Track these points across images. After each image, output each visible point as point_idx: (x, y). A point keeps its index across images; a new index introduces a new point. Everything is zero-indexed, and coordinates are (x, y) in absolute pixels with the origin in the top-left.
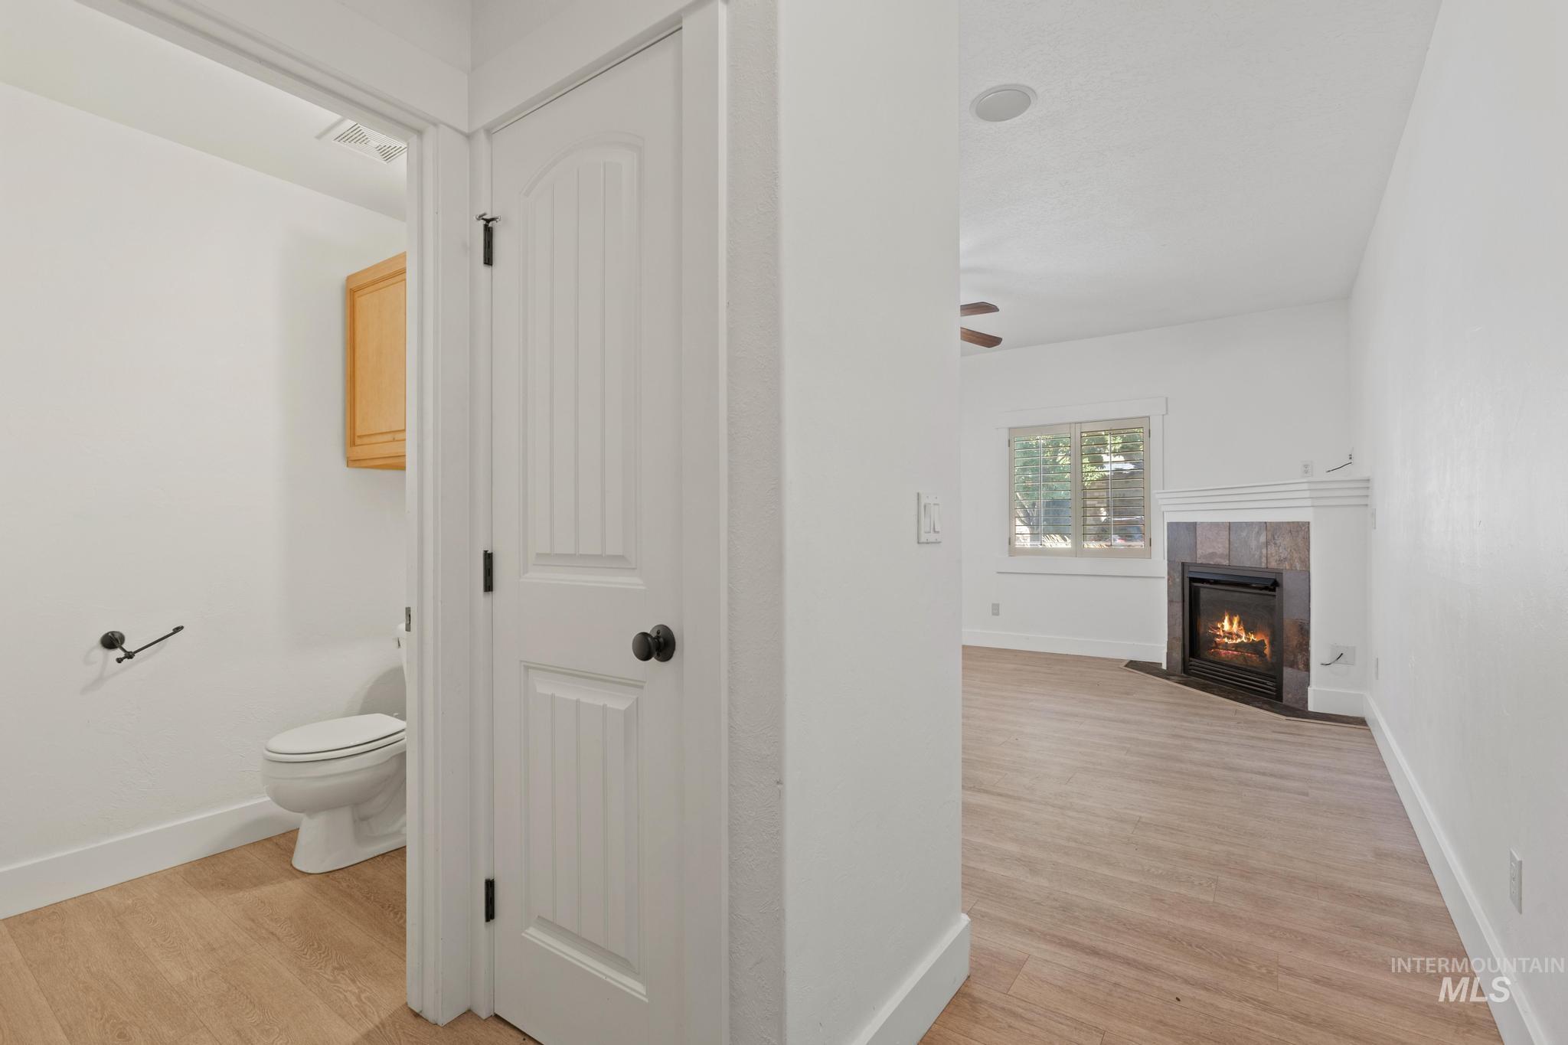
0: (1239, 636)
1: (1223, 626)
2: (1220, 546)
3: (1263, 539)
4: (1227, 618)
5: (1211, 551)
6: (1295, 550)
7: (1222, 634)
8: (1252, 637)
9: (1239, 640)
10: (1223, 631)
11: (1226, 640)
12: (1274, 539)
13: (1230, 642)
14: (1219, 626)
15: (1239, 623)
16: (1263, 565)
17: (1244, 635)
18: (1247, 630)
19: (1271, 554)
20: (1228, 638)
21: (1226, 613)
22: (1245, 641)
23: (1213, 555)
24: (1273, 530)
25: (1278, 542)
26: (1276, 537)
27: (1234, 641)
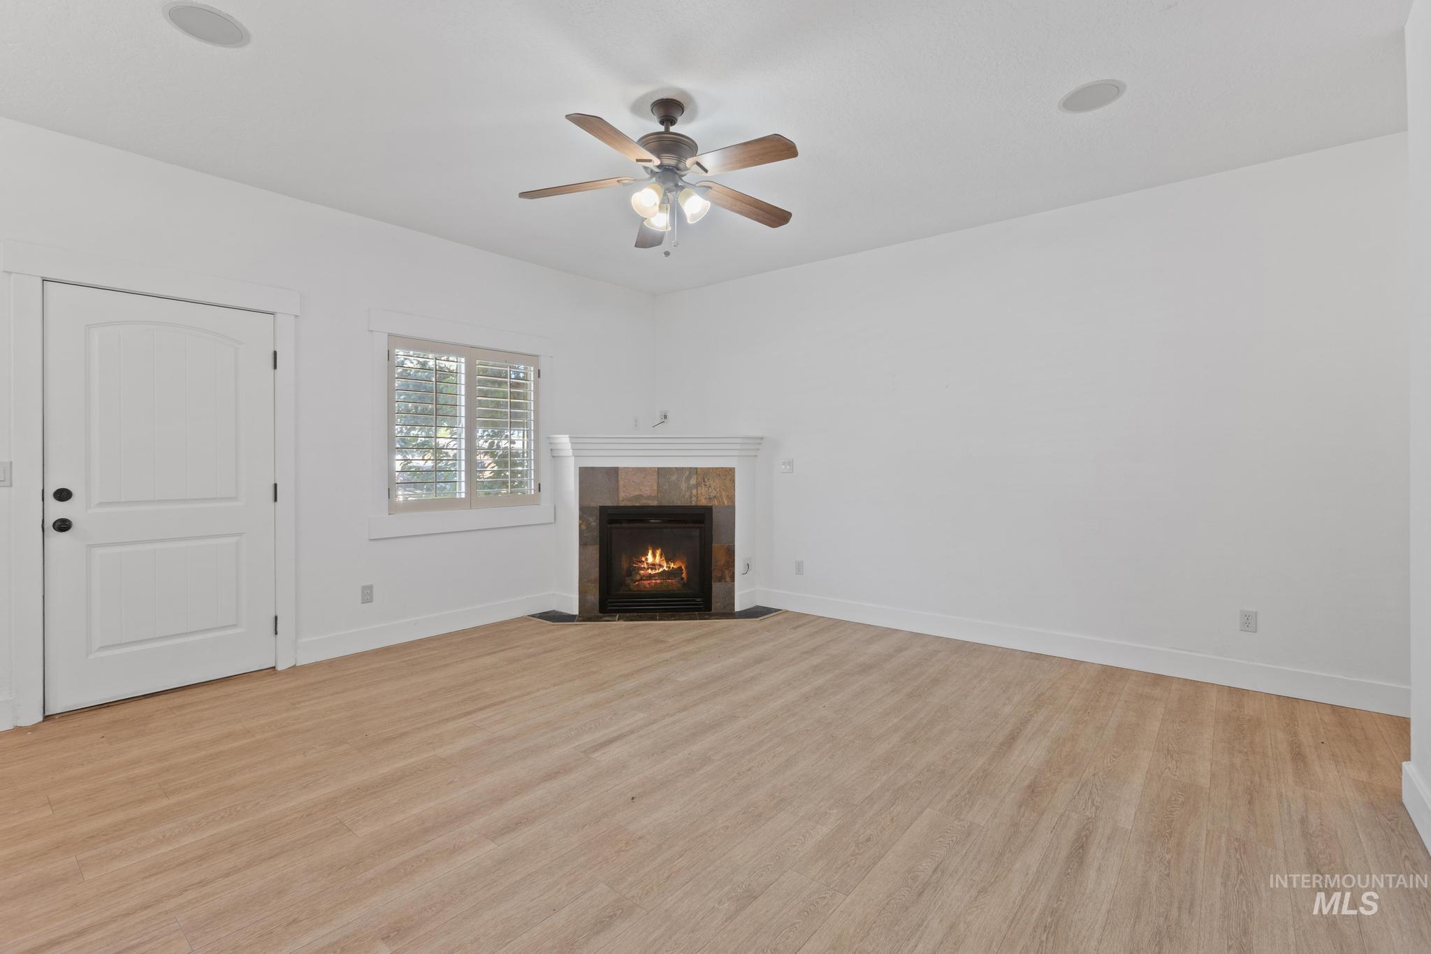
0: (661, 566)
1: (647, 559)
2: (647, 488)
3: (693, 481)
4: (650, 552)
5: (637, 493)
6: (723, 489)
7: (646, 566)
8: (672, 565)
9: (661, 570)
10: (647, 564)
11: (650, 571)
12: (704, 481)
13: (653, 572)
14: (643, 559)
15: (661, 555)
16: (693, 504)
17: (665, 565)
18: (668, 560)
19: (701, 493)
20: (652, 569)
21: (650, 548)
22: (667, 569)
23: (640, 496)
24: (704, 475)
25: (708, 484)
26: (706, 480)
27: (657, 571)
